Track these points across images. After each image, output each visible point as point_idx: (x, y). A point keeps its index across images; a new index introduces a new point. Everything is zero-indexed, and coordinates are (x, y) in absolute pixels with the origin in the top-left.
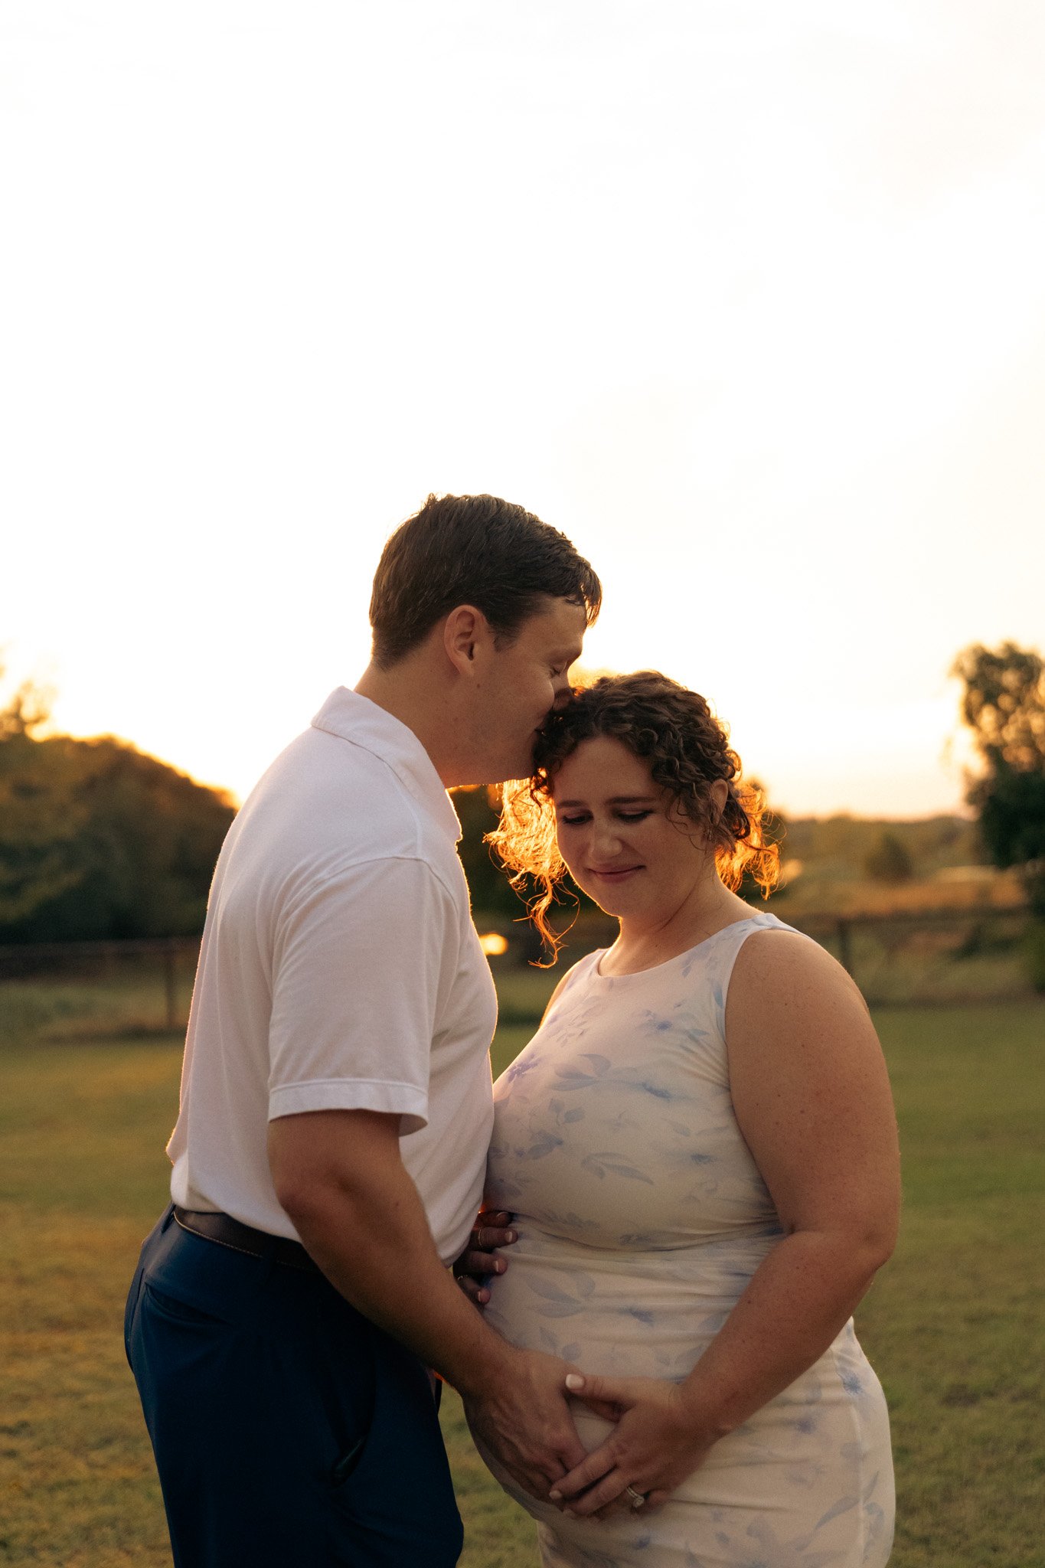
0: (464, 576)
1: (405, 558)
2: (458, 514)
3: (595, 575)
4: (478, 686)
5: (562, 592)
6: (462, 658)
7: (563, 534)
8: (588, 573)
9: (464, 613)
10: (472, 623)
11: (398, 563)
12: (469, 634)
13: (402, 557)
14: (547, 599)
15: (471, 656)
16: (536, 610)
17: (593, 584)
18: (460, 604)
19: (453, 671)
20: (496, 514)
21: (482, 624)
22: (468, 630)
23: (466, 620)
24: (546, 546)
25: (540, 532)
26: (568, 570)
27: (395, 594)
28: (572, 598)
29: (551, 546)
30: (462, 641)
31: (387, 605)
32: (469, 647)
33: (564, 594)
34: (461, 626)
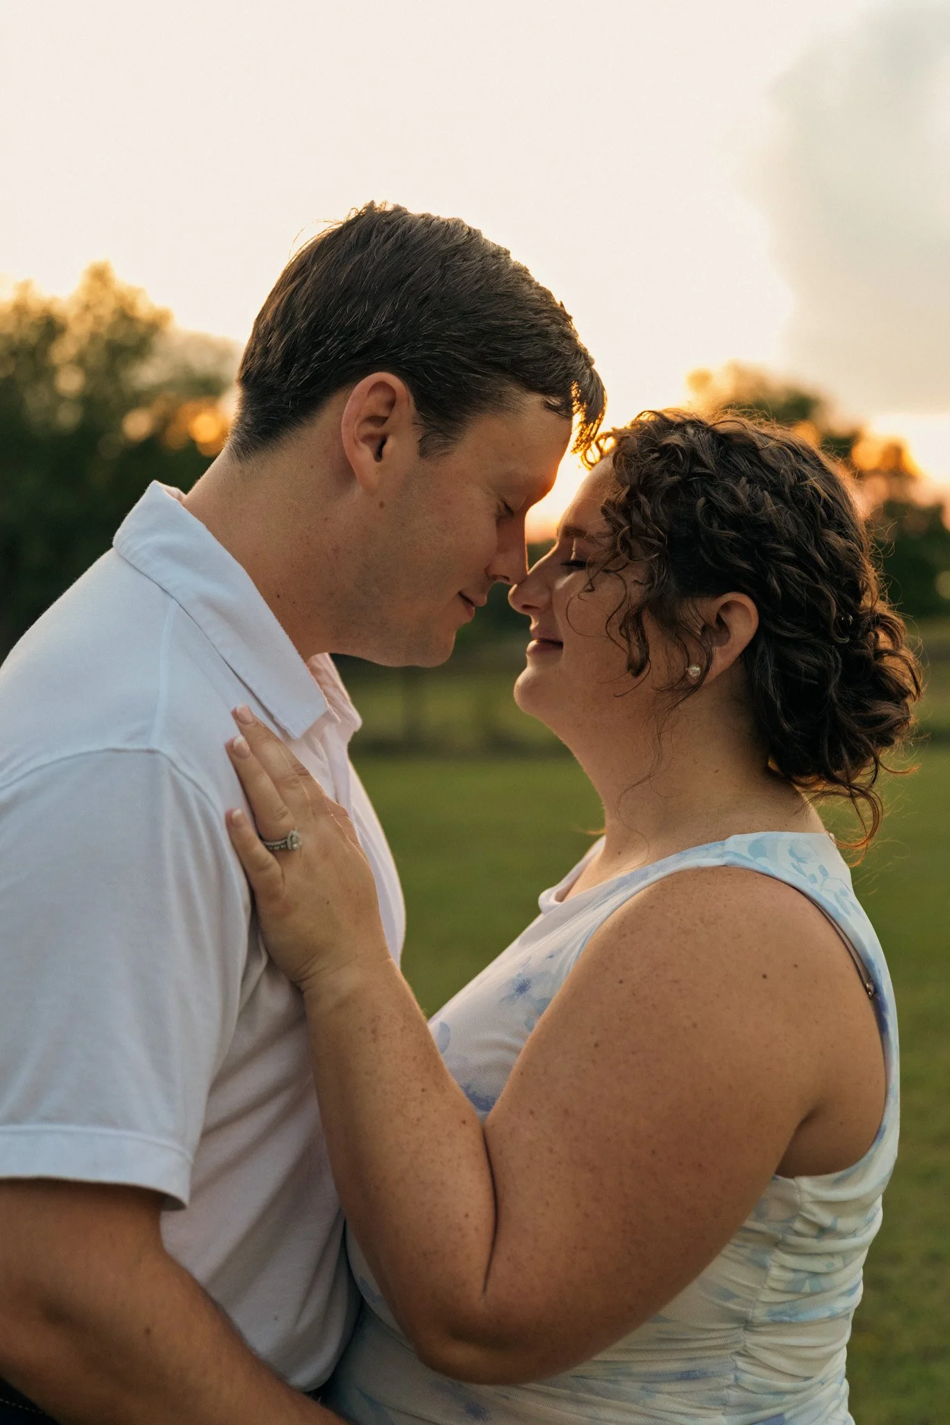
0: (393, 326)
1: (308, 282)
2: (404, 234)
3: (598, 380)
4: (382, 505)
5: (541, 386)
6: (365, 454)
7: (562, 305)
8: (588, 371)
9: (381, 385)
10: (391, 404)
11: (295, 290)
12: (384, 420)
13: (304, 281)
14: (513, 390)
15: (379, 455)
16: (495, 403)
17: (592, 388)
18: (382, 370)
19: (346, 473)
20: (464, 244)
21: (407, 408)
22: (382, 412)
23: (381, 396)
24: (531, 309)
25: (526, 287)
26: (559, 354)
27: (281, 339)
28: (555, 401)
29: (538, 312)
30: (370, 429)
31: (266, 351)
32: (378, 442)
33: (545, 391)
34: (374, 403)
